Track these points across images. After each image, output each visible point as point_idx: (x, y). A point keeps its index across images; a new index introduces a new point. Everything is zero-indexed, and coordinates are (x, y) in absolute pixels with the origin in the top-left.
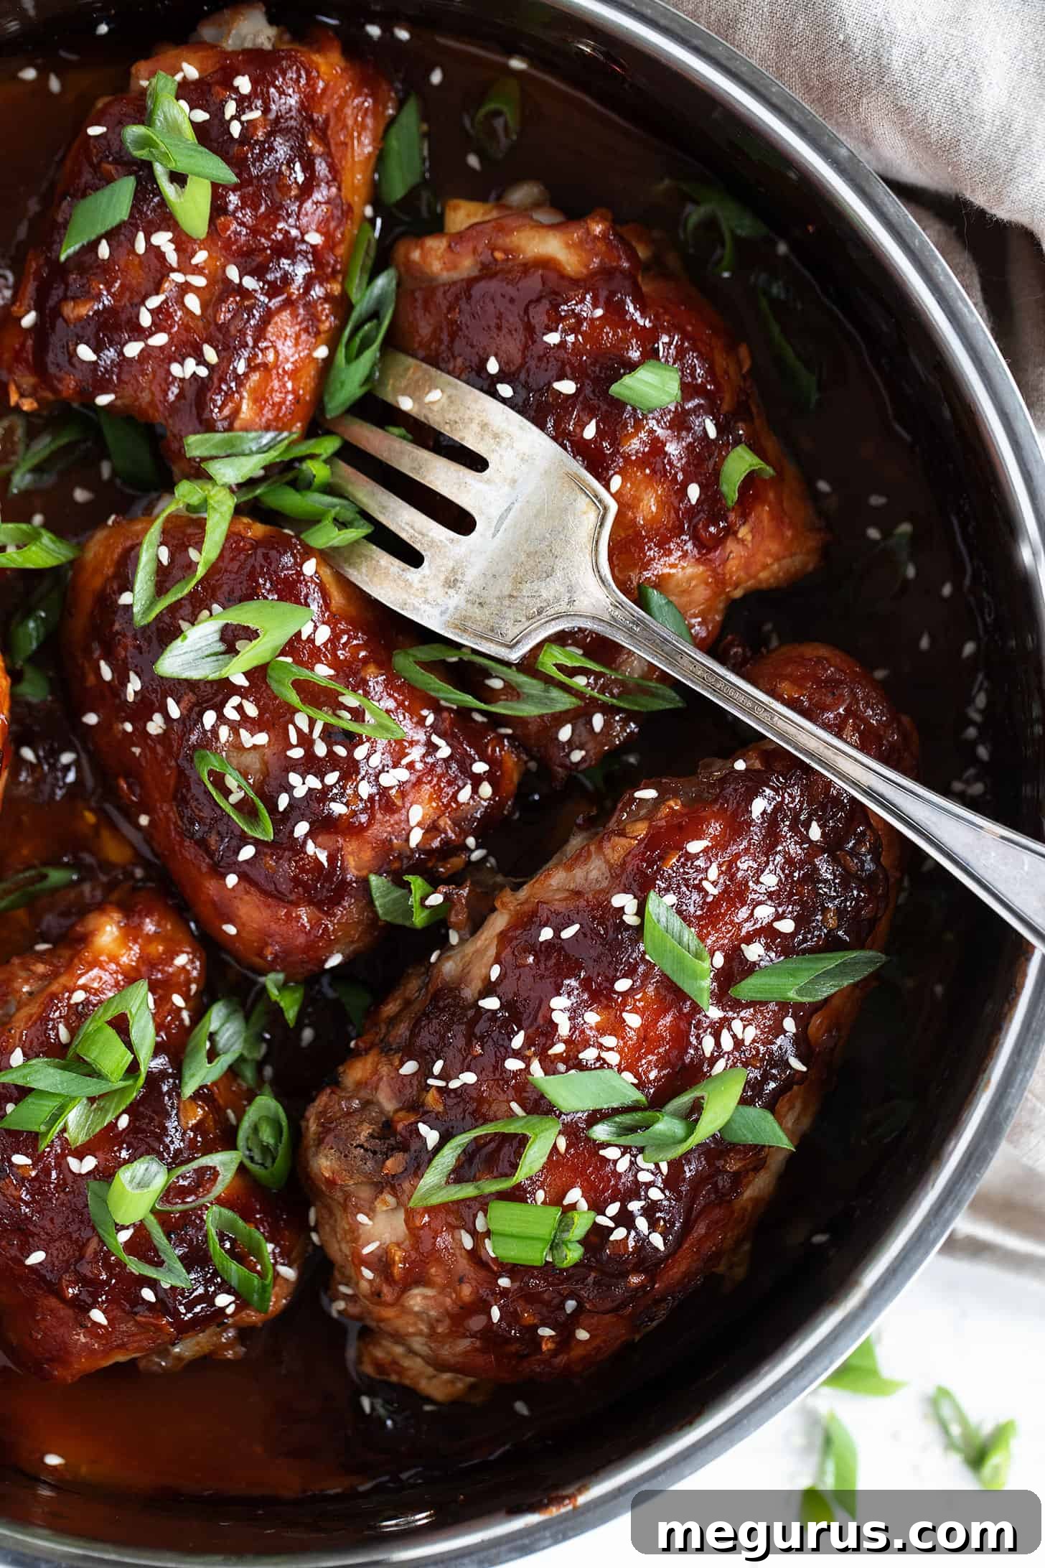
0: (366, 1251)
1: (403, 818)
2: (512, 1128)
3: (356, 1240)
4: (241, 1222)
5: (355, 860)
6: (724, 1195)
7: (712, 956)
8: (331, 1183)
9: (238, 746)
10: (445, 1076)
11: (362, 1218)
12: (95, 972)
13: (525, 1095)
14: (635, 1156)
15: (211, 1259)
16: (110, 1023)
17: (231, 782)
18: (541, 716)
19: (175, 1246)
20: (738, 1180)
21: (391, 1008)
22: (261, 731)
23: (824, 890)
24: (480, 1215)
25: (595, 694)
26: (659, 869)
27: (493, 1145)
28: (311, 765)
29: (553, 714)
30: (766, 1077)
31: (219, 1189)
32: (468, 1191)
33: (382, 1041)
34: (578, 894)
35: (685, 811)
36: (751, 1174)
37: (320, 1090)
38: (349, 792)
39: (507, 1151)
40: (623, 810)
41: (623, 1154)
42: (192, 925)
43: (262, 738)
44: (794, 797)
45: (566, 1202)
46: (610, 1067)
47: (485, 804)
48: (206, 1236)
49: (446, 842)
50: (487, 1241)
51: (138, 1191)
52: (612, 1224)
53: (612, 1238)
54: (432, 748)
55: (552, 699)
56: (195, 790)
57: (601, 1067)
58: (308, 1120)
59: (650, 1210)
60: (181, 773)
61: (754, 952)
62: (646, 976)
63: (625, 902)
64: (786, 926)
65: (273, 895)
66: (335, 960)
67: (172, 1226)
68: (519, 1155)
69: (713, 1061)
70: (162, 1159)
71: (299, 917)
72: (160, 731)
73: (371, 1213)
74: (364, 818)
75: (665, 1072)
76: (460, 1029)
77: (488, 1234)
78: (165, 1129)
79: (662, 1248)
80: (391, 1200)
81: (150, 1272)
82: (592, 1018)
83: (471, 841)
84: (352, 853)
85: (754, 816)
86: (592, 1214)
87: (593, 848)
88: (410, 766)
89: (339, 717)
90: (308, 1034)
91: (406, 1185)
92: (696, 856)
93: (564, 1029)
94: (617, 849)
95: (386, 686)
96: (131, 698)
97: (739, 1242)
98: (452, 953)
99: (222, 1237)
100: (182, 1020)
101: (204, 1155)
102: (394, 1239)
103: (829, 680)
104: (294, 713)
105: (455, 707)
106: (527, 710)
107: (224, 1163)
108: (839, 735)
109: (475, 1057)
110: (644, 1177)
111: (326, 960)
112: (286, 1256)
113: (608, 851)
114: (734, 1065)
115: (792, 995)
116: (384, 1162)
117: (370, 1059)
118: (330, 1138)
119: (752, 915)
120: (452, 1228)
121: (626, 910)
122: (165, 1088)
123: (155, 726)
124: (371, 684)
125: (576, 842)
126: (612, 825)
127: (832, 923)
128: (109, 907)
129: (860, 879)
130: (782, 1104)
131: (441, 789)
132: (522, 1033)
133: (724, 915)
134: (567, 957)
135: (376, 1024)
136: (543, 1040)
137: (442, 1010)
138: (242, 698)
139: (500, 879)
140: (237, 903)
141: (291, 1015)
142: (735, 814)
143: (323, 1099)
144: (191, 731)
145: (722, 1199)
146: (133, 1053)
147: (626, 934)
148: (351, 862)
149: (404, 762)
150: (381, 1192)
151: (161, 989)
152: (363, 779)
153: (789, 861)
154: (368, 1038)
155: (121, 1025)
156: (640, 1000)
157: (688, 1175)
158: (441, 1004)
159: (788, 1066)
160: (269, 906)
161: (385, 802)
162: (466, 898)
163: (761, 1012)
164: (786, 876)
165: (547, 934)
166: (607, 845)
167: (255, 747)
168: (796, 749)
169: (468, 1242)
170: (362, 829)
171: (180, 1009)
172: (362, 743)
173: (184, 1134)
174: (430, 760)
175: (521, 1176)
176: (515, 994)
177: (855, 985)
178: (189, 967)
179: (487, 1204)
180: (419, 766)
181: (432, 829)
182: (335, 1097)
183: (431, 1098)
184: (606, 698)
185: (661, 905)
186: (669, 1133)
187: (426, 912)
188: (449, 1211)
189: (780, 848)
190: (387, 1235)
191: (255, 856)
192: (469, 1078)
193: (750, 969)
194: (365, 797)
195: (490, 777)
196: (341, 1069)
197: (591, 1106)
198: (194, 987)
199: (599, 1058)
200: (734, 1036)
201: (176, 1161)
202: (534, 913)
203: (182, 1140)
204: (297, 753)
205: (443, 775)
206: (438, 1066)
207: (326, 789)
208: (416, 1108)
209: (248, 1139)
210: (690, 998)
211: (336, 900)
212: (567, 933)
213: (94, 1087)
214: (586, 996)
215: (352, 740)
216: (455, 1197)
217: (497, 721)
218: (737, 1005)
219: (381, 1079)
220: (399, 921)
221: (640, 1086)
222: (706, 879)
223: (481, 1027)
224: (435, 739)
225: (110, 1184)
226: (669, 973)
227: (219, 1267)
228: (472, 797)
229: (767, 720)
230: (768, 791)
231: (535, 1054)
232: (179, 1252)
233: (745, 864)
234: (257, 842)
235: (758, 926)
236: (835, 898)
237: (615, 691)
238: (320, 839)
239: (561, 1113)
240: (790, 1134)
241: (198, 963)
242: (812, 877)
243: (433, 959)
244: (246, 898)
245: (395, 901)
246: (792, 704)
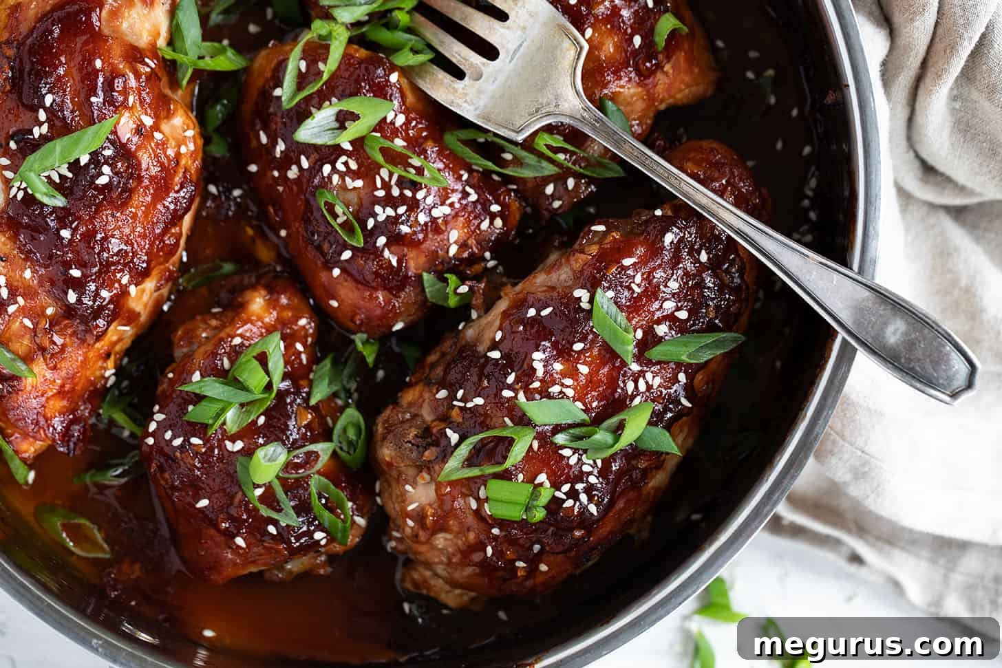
0: (410, 508)
1: (446, 237)
2: (505, 433)
3: (404, 501)
4: (332, 487)
5: (415, 261)
6: (636, 483)
7: (635, 331)
8: (390, 465)
9: (343, 187)
10: (464, 399)
11: (408, 487)
12: (249, 326)
13: (513, 413)
14: (581, 455)
15: (312, 510)
16: (255, 358)
17: (339, 210)
18: (535, 178)
19: (291, 500)
20: (646, 473)
21: (433, 358)
22: (359, 179)
23: (707, 293)
24: (483, 487)
25: (570, 165)
26: (604, 274)
27: (492, 444)
28: (389, 201)
29: (542, 177)
30: (666, 409)
31: (319, 465)
32: (475, 472)
33: (426, 378)
34: (553, 288)
35: (621, 239)
36: (654, 471)
37: (385, 407)
38: (412, 219)
39: (501, 448)
40: (583, 238)
41: (574, 453)
42: (311, 301)
43: (359, 183)
44: (691, 235)
45: (536, 482)
46: (568, 398)
47: (498, 231)
48: (310, 494)
49: (472, 255)
50: (486, 504)
51: (269, 464)
52: (565, 497)
53: (564, 506)
54: (465, 195)
55: (542, 168)
56: (316, 214)
57: (562, 398)
58: (377, 425)
59: (589, 490)
60: (307, 202)
61: (662, 330)
62: (593, 342)
63: (582, 294)
64: (683, 315)
65: (362, 283)
66: (399, 326)
67: (288, 487)
68: (508, 450)
69: (633, 397)
70: (284, 444)
71: (377, 297)
72: (295, 176)
73: (414, 485)
74: (421, 236)
75: (603, 403)
76: (475, 370)
77: (487, 499)
78: (288, 426)
79: (595, 514)
80: (427, 477)
81: (274, 515)
82: (558, 366)
83: (487, 255)
84: (413, 259)
85: (666, 244)
86: (553, 490)
87: (563, 260)
88: (451, 205)
89: (408, 172)
90: (381, 374)
91: (437, 468)
92: (628, 268)
93: (540, 372)
94: (579, 261)
95: (438, 154)
96: (278, 155)
97: (644, 516)
98: (471, 324)
99: (320, 496)
100: (301, 360)
101: (311, 443)
102: (428, 502)
103: (717, 162)
104: (379, 169)
105: (481, 170)
106: (526, 173)
107: (323, 449)
108: (721, 196)
109: (484, 388)
110: (586, 468)
111: (394, 325)
112: (360, 511)
113: (573, 262)
114: (646, 400)
115: (684, 358)
116: (424, 452)
117: (418, 389)
118: (390, 437)
119: (661, 307)
120: (465, 496)
121: (582, 299)
122: (288, 401)
123: (293, 173)
124: (429, 152)
125: (553, 257)
126: (576, 246)
127: (712, 315)
128: (259, 287)
129: (730, 287)
130: (676, 428)
131: (470, 221)
132: (513, 374)
133: (644, 306)
134: (544, 328)
135: (423, 367)
136: (526, 379)
137: (464, 358)
138: (348, 157)
139: (504, 279)
140: (338, 286)
141: (370, 360)
142: (653, 243)
143: (387, 413)
144: (315, 177)
145: (635, 486)
146: (269, 377)
147: (581, 315)
148: (412, 264)
149: (448, 202)
150: (421, 472)
151: (289, 339)
152: (421, 211)
153: (686, 274)
154: (418, 375)
155: (263, 359)
156: (588, 357)
157: (614, 468)
158: (464, 355)
159: (680, 403)
160: (359, 290)
161: (435, 227)
162: (483, 289)
163: (665, 369)
164: (684, 283)
165: (532, 312)
166: (572, 259)
167: (355, 188)
168: (695, 203)
169: (474, 505)
170: (420, 243)
171: (301, 352)
172: (422, 189)
173: (299, 430)
174: (464, 202)
175: (508, 464)
176: (511, 350)
177: (724, 355)
178: (307, 327)
179: (486, 481)
180: (457, 206)
181: (463, 246)
182: (395, 411)
183: (455, 413)
184: (577, 168)
185: (605, 297)
186: (603, 441)
187: (457, 298)
188: (463, 486)
189: (681, 265)
190: (423, 499)
191: (351, 258)
192: (479, 401)
193: (659, 340)
194: (422, 223)
195: (501, 214)
196: (400, 394)
197: (555, 421)
198: (310, 340)
199: (561, 392)
200: (647, 383)
201: (294, 446)
202: (525, 299)
203: (298, 434)
204: (381, 193)
205: (472, 212)
206: (460, 393)
207: (398, 216)
208: (445, 419)
209: (339, 436)
210: (619, 357)
211: (401, 288)
212: (545, 313)
213: (244, 397)
214: (555, 353)
215: (415, 187)
216: (466, 476)
217: (507, 180)
218: (649, 363)
219: (424, 401)
220: (440, 303)
221: (586, 411)
222: (634, 282)
223: (488, 370)
224: (468, 189)
225: (251, 458)
226: (607, 340)
227: (317, 514)
228: (489, 227)
229: (677, 185)
230: (675, 229)
231: (521, 388)
232: (292, 503)
233: (659, 274)
234: (353, 249)
235: (664, 314)
236: (714, 299)
237: (583, 165)
238: (393, 248)
239: (536, 425)
240: (680, 447)
241: (313, 324)
242: (701, 285)
243: (460, 327)
244: (346, 284)
245: (438, 290)
246: (694, 176)
